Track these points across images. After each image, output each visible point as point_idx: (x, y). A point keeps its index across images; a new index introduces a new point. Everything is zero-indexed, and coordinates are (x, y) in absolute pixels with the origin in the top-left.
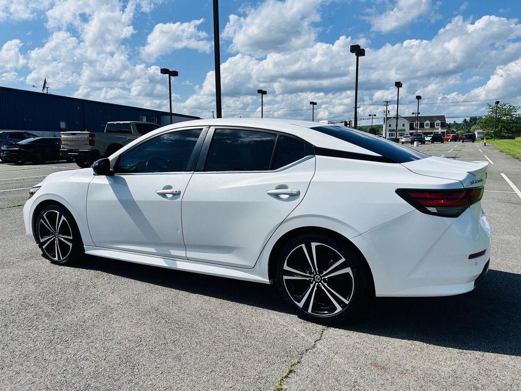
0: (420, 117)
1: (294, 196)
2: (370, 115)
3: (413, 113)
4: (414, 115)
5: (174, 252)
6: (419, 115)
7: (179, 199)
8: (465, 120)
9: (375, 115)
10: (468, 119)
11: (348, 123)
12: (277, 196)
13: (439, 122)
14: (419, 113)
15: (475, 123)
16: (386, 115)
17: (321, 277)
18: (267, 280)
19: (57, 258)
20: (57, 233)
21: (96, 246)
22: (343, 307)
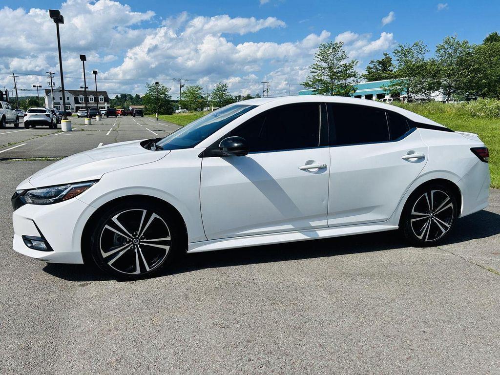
0: (89, 92)
1: (421, 159)
2: (34, 86)
3: (82, 88)
4: (83, 90)
5: (313, 224)
6: (87, 90)
7: (327, 172)
8: (117, 96)
9: (40, 87)
10: (119, 96)
12: (406, 159)
13: (102, 97)
14: (87, 88)
15: (126, 100)
16: (52, 87)
17: (433, 214)
18: (397, 227)
19: (138, 271)
20: (138, 238)
21: (208, 240)
22: (446, 230)
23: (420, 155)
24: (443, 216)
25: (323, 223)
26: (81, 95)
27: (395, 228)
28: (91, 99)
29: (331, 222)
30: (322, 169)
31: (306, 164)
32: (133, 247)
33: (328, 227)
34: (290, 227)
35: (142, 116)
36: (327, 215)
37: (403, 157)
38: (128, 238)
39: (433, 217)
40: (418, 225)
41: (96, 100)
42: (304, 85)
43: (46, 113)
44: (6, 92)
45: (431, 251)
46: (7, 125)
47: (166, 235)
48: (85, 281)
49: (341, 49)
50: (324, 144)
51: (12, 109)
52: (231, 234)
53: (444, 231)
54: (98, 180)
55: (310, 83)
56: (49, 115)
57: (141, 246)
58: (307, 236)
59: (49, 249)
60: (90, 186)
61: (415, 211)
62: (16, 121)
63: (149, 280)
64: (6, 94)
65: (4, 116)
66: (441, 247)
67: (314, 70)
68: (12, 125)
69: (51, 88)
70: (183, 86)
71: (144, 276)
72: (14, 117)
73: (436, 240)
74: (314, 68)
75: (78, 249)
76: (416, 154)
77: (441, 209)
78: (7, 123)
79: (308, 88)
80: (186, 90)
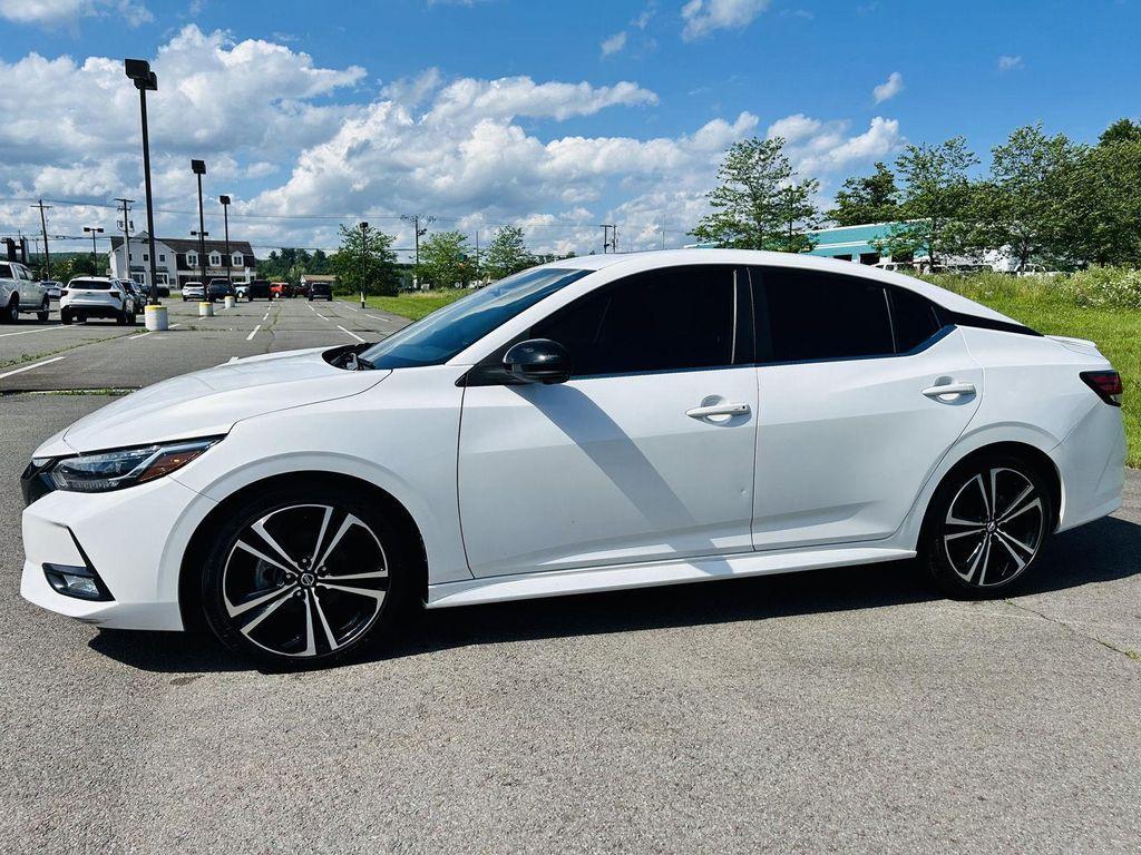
0: (209, 243)
1: (967, 396)
2: (87, 230)
3: (194, 233)
4: (197, 238)
5: (720, 542)
6: (206, 238)
7: (750, 424)
8: (274, 254)
9: (101, 230)
10: (279, 253)
11: (18, 244)
12: (933, 396)
13: (238, 254)
14: (207, 234)
15: (293, 262)
16: (126, 231)
17: (996, 524)
18: (913, 552)
19: (311, 650)
20: (312, 571)
21: (474, 579)
22: (1026, 561)
23: (965, 386)
24: (1020, 528)
25: (743, 540)
26: (192, 251)
27: (909, 554)
28: (215, 260)
29: (761, 538)
30: (740, 415)
31: (704, 405)
32: (299, 594)
33: (754, 550)
34: (665, 549)
35: (330, 299)
36: (751, 524)
37: (925, 392)
38: (288, 571)
39: (995, 530)
40: (962, 549)
41: (226, 262)
42: (696, 234)
43: (112, 290)
44: (22, 242)
45: (992, 610)
46: (22, 316)
47: (378, 566)
48: (186, 672)
49: (779, 152)
50: (744, 360)
51: (35, 280)
52: (529, 565)
53: (1021, 564)
54: (221, 437)
55: (710, 230)
56: (118, 293)
57: (320, 591)
58: (706, 571)
59: (105, 595)
60: (203, 450)
61: (954, 516)
62: (42, 308)
63: (336, 671)
64: (22, 248)
65: (16, 295)
66: (1015, 600)
67: (718, 201)
68: (34, 316)
69: (123, 235)
70: (422, 233)
71: (326, 661)
72: (38, 297)
73: (1003, 584)
74: (717, 197)
75: (172, 595)
76: (955, 386)
77: (1012, 513)
78: (22, 310)
80: (429, 242)
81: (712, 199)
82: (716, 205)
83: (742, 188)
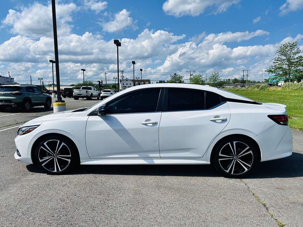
1: (224, 121)
2: (114, 78)
4: (137, 79)
5: (151, 155)
6: (139, 79)
7: (157, 126)
9: (117, 78)
12: (214, 121)
17: (237, 157)
18: (209, 163)
19: (55, 171)
20: (56, 154)
21: (90, 159)
22: (248, 169)
23: (224, 118)
24: (246, 159)
25: (157, 155)
26: (137, 82)
27: (208, 163)
29: (162, 155)
31: (145, 121)
33: (161, 158)
34: (137, 156)
36: (159, 151)
37: (210, 120)
38: (51, 153)
39: (237, 159)
40: (226, 164)
42: (268, 71)
44: (102, 81)
46: (93, 98)
48: (34, 172)
49: (296, 46)
51: (97, 90)
53: (246, 169)
54: (40, 125)
55: (273, 70)
56: (112, 93)
57: (57, 158)
58: (148, 162)
59: (20, 156)
60: (36, 128)
61: (221, 153)
62: (98, 96)
63: (60, 176)
64: (102, 83)
65: (92, 94)
66: (243, 180)
67: (276, 62)
69: (122, 79)
70: (192, 75)
71: (58, 173)
73: (239, 174)
74: (275, 60)
75: (30, 156)
76: (221, 118)
77: (242, 153)
78: (93, 97)
79: (271, 73)
80: (193, 77)
81: (274, 61)
82: (275, 63)
83: (284, 58)
